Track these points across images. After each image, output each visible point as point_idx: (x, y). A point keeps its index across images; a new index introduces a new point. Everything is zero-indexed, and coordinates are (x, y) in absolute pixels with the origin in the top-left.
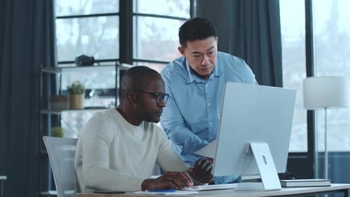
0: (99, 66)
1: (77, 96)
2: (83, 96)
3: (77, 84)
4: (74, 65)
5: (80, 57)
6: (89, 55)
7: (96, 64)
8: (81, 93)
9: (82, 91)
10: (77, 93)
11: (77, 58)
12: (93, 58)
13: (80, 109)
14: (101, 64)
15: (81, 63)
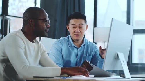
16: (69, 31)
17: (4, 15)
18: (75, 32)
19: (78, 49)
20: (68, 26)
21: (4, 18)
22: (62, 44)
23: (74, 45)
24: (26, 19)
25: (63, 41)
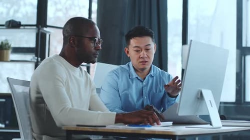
0: (24, 29)
1: (5, 51)
2: (10, 51)
3: (6, 42)
4: (4, 27)
5: (10, 21)
6: (17, 20)
7: (21, 27)
8: (8, 50)
9: (9, 47)
10: (6, 49)
11: (7, 22)
12: (20, 22)
13: (7, 61)
14: (26, 27)
15: (11, 25)
16: (129, 56)
17: (40, 27)
18: (140, 58)
19: (142, 82)
20: (127, 49)
21: (41, 31)
22: (118, 77)
23: (137, 76)
24: (66, 35)
25: (120, 71)
